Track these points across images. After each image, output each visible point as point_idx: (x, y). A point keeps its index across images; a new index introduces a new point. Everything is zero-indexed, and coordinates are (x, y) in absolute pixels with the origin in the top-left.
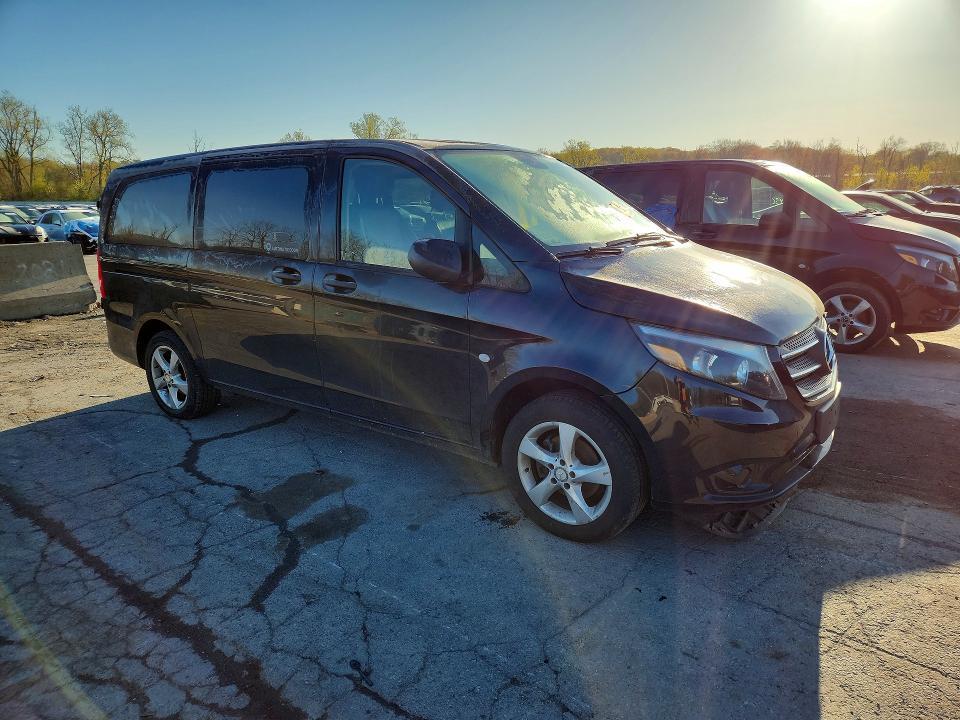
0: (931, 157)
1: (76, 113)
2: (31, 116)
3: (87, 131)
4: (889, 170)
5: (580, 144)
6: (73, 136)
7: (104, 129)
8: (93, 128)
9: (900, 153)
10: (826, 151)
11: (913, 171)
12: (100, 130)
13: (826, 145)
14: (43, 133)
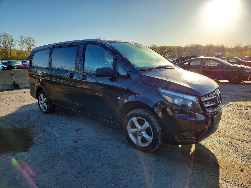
0: (249, 49)
1: (22, 38)
2: (11, 38)
3: (25, 42)
4: (238, 52)
5: (154, 45)
6: (21, 43)
7: (29, 41)
8: (26, 41)
9: (240, 47)
10: (220, 47)
11: (244, 52)
12: (28, 42)
13: (220, 45)
14: (14, 43)
